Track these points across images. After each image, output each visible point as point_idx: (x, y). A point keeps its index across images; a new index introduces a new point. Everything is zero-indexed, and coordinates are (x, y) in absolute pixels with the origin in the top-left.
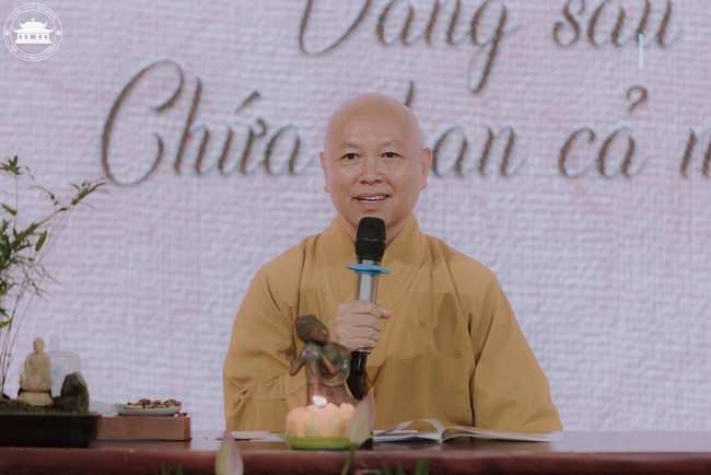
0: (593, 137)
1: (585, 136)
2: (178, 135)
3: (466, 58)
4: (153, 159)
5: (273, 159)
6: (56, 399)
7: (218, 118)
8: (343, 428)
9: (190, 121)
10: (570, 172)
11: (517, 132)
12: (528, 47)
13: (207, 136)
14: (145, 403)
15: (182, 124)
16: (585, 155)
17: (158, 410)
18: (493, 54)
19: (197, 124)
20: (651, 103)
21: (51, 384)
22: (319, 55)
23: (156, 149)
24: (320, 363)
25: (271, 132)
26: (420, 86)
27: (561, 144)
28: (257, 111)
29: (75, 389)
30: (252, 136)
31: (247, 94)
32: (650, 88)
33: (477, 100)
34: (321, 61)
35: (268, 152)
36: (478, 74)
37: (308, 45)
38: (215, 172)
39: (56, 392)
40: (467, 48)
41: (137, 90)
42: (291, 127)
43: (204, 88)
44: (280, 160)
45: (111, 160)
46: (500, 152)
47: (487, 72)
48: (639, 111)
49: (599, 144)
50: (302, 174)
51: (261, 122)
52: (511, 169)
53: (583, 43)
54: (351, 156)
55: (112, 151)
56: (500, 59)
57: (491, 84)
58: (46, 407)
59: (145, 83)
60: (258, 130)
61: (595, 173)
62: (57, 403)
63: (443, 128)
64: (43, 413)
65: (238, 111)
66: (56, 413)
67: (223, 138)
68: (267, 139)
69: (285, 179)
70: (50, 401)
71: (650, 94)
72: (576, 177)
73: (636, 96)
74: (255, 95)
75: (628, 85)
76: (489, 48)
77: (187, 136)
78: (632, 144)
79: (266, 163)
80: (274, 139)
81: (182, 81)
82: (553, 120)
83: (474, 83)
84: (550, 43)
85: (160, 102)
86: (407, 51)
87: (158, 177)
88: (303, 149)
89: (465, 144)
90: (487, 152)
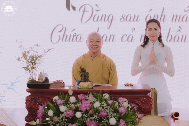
0: (126, 35)
1: (125, 35)
2: (62, 35)
3: (107, 23)
5: (77, 39)
6: (44, 81)
7: (68, 33)
8: (88, 86)
9: (64, 33)
10: (123, 41)
11: (115, 35)
12: (117, 22)
13: (67, 35)
14: (57, 81)
16: (125, 38)
17: (59, 82)
20: (135, 30)
22: (84, 23)
23: (59, 38)
24: (85, 75)
25: (77, 35)
26: (99, 28)
27: (122, 37)
28: (75, 32)
29: (47, 79)
30: (74, 36)
31: (73, 29)
32: (135, 28)
33: (109, 30)
35: (76, 38)
37: (82, 21)
38: (68, 41)
39: (44, 80)
40: (107, 22)
41: (56, 29)
42: (80, 34)
44: (78, 39)
45: (52, 39)
46: (112, 38)
47: (110, 26)
48: (133, 32)
49: (127, 37)
50: (82, 41)
51: (75, 33)
52: (114, 41)
53: (125, 21)
54: (92, 41)
55: (52, 38)
56: (112, 24)
58: (42, 82)
59: (57, 27)
60: (75, 35)
61: (127, 41)
62: (44, 82)
63: (103, 34)
64: (42, 83)
65: (72, 32)
66: (44, 83)
67: (69, 36)
68: (76, 36)
69: (79, 42)
70: (43, 81)
72: (124, 42)
73: (133, 29)
75: (132, 27)
76: (110, 22)
77: (64, 36)
78: (133, 37)
79: (76, 40)
80: (77, 36)
81: (63, 27)
82: (120, 33)
83: (108, 27)
84: (120, 21)
85: (60, 31)
86: (98, 22)
87: (59, 42)
88: (82, 38)
89: (107, 37)
90: (110, 38)
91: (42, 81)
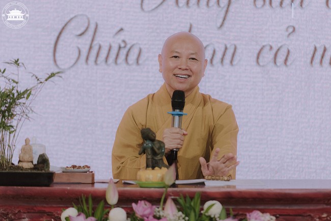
0: (271, 48)
1: (268, 48)
2: (87, 47)
3: (215, 13)
4: (76, 57)
5: (129, 58)
6: (35, 165)
7: (105, 39)
8: (162, 179)
9: (93, 40)
10: (261, 63)
11: (238, 46)
13: (100, 48)
14: (74, 167)
15: (89, 42)
16: (268, 56)
17: (80, 170)
18: (227, 11)
19: (95, 42)
20: (297, 34)
21: (33, 158)
22: (149, 11)
23: (77, 53)
24: (152, 149)
25: (128, 46)
26: (194, 25)
27: (257, 52)
28: (122, 36)
29: (43, 161)
30: (120, 48)
31: (118, 29)
32: (296, 27)
33: (220, 32)
34: (151, 14)
35: (127, 55)
36: (221, 20)
37: (144, 7)
38: (104, 64)
39: (35, 162)
40: (215, 9)
42: (137, 43)
43: (99, 27)
44: (133, 57)
45: (57, 58)
46: (230, 55)
47: (224, 19)
48: (291, 37)
49: (274, 51)
50: (143, 64)
51: (124, 41)
52: (234, 63)
53: (267, 7)
54: (176, 57)
55: (57, 55)
56: (230, 14)
57: (226, 25)
58: (31, 169)
60: (123, 45)
61: (272, 64)
62: (35, 167)
64: (30, 171)
65: (114, 37)
66: (35, 171)
67: (107, 49)
68: (126, 49)
69: (134, 66)
70: (32, 166)
71: (296, 29)
72: (263, 66)
73: (291, 30)
74: (122, 30)
75: (287, 25)
77: (91, 48)
78: (289, 52)
79: (126, 59)
80: (129, 50)
81: (89, 24)
83: (219, 24)
84: (252, 7)
85: (79, 32)
86: (189, 10)
87: (78, 65)
88: (142, 54)
89: (214, 52)
90: (224, 55)
91: (30, 165)
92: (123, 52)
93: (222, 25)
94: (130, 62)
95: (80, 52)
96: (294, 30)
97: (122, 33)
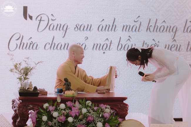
2: (20, 43)
3: (62, 32)
4: (16, 47)
5: (33, 47)
7: (25, 41)
9: (21, 41)
11: (69, 43)
12: (71, 31)
13: (24, 44)
15: (20, 42)
18: (66, 32)
19: (22, 42)
20: (88, 39)
22: (41, 32)
23: (16, 46)
25: (33, 43)
26: (55, 37)
28: (31, 40)
30: (30, 44)
31: (30, 37)
32: (88, 37)
33: (63, 39)
34: (41, 33)
35: (33, 46)
36: (64, 35)
37: (39, 30)
38: (25, 49)
40: (62, 31)
41: (13, 37)
42: (36, 42)
43: (23, 37)
44: (34, 47)
45: (10, 47)
46: (67, 46)
47: (65, 34)
48: (87, 41)
50: (38, 49)
51: (32, 42)
53: (79, 30)
56: (67, 33)
57: (65, 37)
59: (15, 36)
60: (31, 43)
63: (58, 43)
65: (28, 40)
67: (26, 44)
68: (33, 44)
69: (35, 50)
71: (88, 38)
73: (86, 38)
74: (31, 38)
75: (85, 37)
77: (21, 44)
78: (86, 45)
80: (34, 44)
81: (20, 35)
82: (74, 42)
83: (63, 36)
84: (74, 30)
85: (17, 39)
86: (53, 31)
87: (16, 50)
88: (38, 46)
89: (61, 45)
90: (65, 46)
92: (32, 45)
93: (64, 37)
94: (34, 48)
95: (17, 45)
96: (87, 38)
97: (31, 39)
